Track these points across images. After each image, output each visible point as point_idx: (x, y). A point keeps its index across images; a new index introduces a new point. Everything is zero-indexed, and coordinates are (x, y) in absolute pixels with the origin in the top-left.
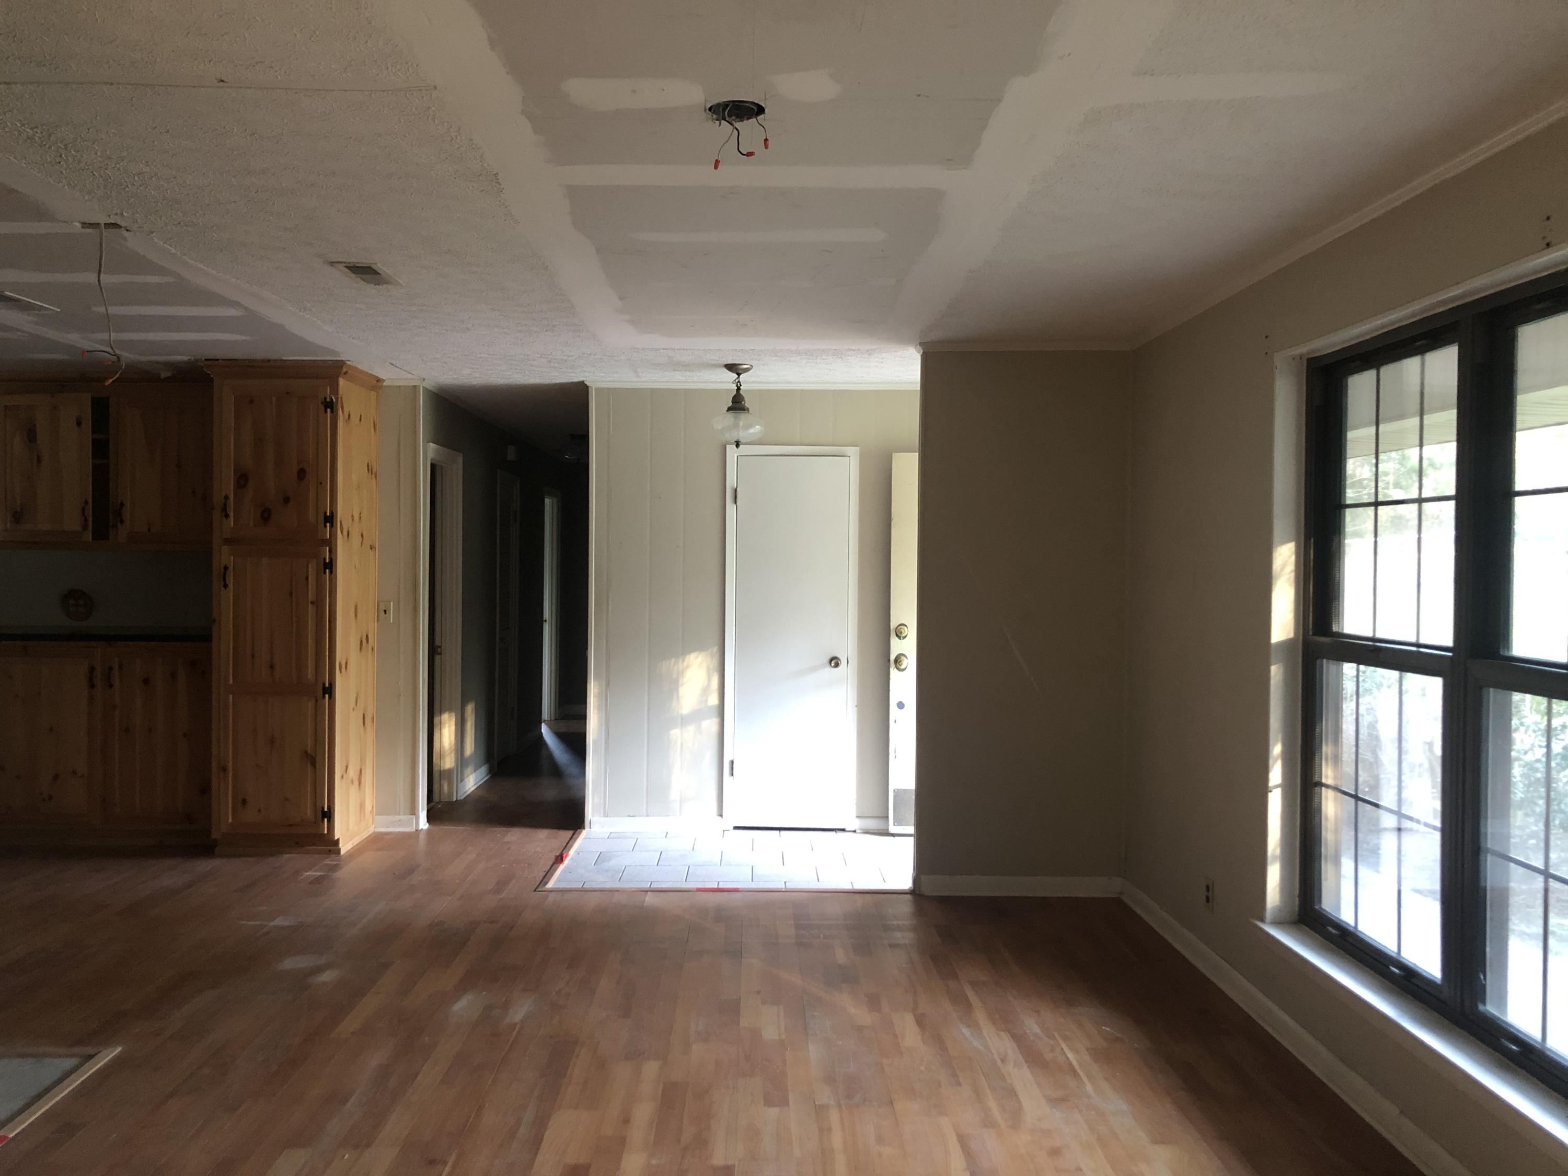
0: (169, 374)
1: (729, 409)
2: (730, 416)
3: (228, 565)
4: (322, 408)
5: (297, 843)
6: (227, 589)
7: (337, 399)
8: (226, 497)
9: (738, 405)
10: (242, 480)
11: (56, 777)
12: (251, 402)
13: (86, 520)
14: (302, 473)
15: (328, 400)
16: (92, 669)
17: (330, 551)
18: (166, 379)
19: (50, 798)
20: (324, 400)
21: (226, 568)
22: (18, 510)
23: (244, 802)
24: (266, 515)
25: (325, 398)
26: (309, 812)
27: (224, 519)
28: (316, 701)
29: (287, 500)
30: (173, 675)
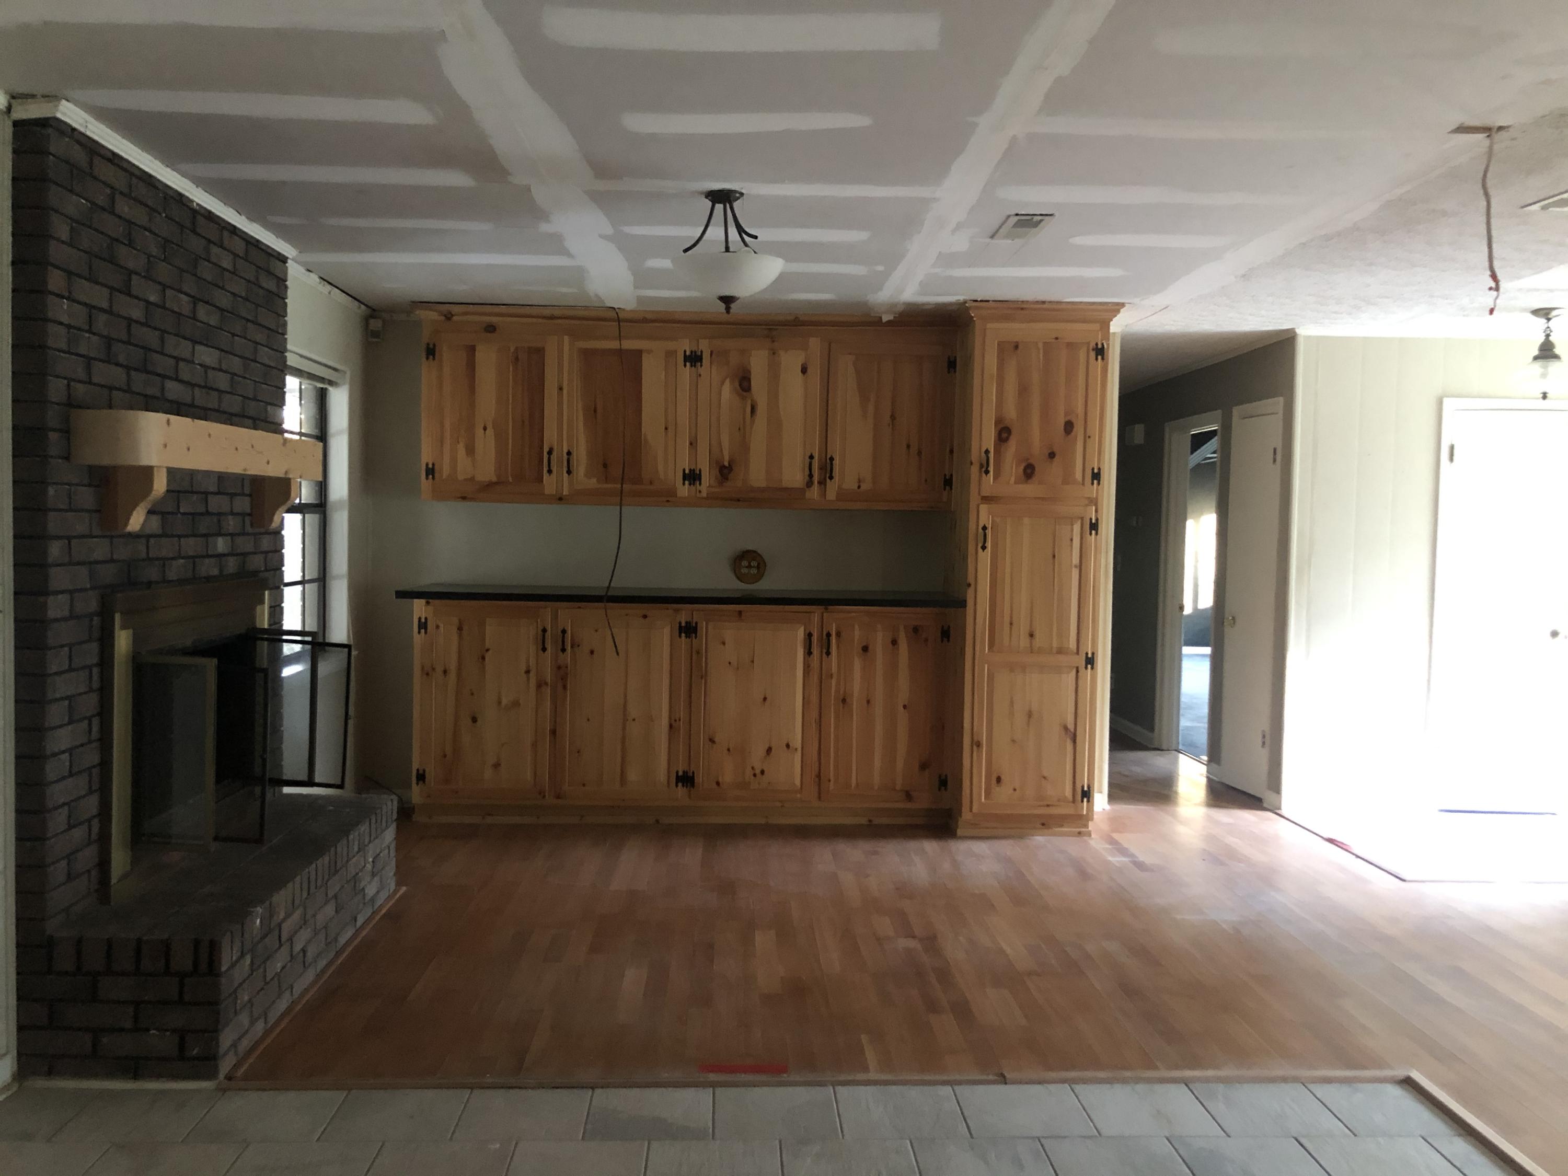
0: (891, 318)
1: (1536, 358)
2: (1538, 366)
3: (987, 526)
4: (1093, 354)
5: (1043, 824)
6: (985, 551)
7: (1108, 345)
8: (987, 452)
9: (1548, 353)
10: (1004, 433)
11: (769, 750)
12: (1016, 347)
13: (811, 476)
14: (1069, 427)
15: (1100, 346)
16: (810, 635)
17: (1096, 511)
18: (889, 322)
19: (762, 772)
20: (1095, 346)
21: (984, 528)
22: (726, 464)
23: (999, 780)
24: (1029, 472)
25: (1097, 344)
26: (1068, 793)
27: (984, 475)
28: (1077, 672)
29: (1052, 455)
30: (894, 642)
